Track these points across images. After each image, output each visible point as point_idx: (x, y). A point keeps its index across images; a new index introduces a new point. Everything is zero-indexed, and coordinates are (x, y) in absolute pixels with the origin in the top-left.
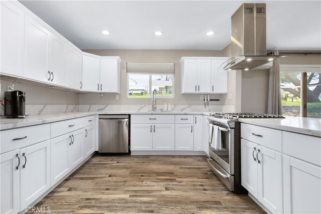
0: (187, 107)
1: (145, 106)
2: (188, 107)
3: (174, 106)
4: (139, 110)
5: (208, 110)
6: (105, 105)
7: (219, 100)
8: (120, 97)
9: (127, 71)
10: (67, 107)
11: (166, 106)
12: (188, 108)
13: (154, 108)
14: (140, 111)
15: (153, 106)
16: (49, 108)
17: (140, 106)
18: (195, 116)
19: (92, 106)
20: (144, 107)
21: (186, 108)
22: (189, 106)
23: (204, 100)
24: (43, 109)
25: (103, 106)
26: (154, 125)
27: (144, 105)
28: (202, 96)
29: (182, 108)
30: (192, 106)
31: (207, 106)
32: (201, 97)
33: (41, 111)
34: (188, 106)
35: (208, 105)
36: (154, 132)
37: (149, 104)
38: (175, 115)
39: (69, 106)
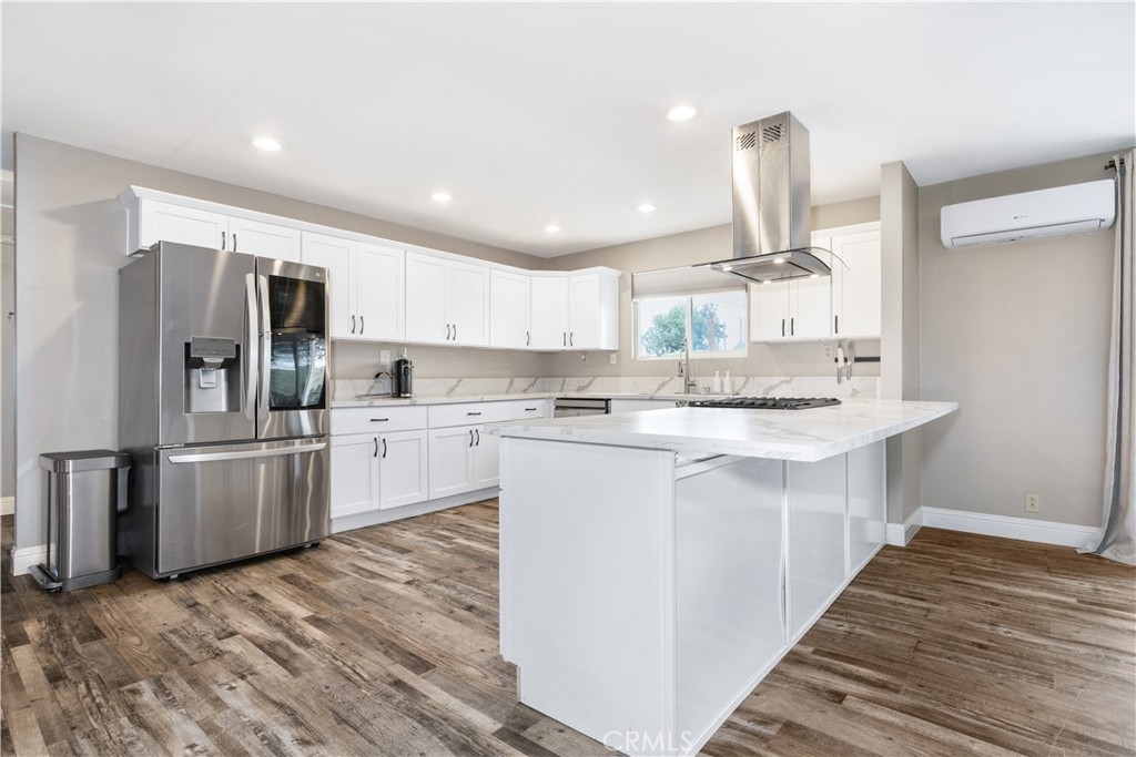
0: (781, 383)
1: (671, 380)
2: (786, 382)
3: (744, 378)
4: (658, 390)
5: (850, 392)
6: (590, 379)
8: (618, 359)
9: (633, 295)
10: (511, 383)
12: (784, 384)
13: (690, 386)
15: (687, 380)
16: (468, 384)
17: (660, 379)
19: (567, 379)
20: (668, 381)
21: (778, 385)
22: (788, 378)
23: (836, 360)
24: (456, 386)
25: (586, 381)
27: (668, 378)
28: (830, 347)
29: (767, 386)
30: (796, 379)
31: (844, 378)
32: (825, 352)
33: (452, 389)
34: (783, 379)
35: (849, 375)
39: (516, 380)
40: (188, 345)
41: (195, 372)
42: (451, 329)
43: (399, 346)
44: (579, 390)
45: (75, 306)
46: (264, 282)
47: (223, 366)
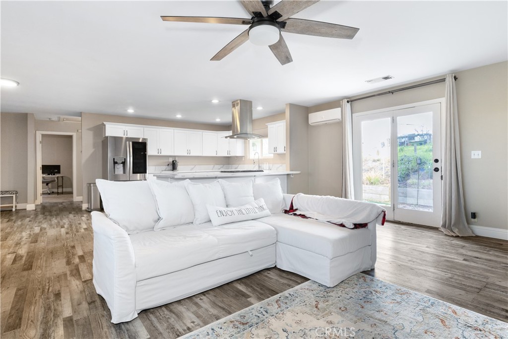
10: (214, 166)
13: (260, 167)
16: (198, 167)
39: (216, 166)
40: (114, 159)
41: (116, 165)
42: (189, 152)
43: (175, 156)
44: (236, 169)
45: (93, 150)
46: (131, 143)
47: (122, 163)
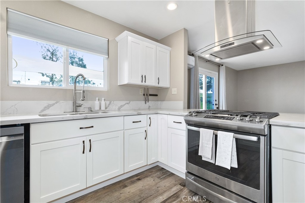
1: (56, 103)
3: (109, 102)
4: (42, 111)
5: (148, 107)
7: (157, 95)
11: (98, 102)
12: (127, 105)
13: (77, 107)
14: (46, 112)
15: (74, 103)
17: (45, 103)
18: (149, 116)
20: (54, 104)
21: (124, 105)
22: (128, 102)
23: (144, 95)
26: (90, 138)
27: (54, 102)
28: (142, 89)
29: (119, 106)
30: (131, 102)
31: (147, 102)
32: (140, 91)
34: (126, 102)
35: (148, 100)
36: (90, 151)
37: (65, 100)
38: (124, 116)
